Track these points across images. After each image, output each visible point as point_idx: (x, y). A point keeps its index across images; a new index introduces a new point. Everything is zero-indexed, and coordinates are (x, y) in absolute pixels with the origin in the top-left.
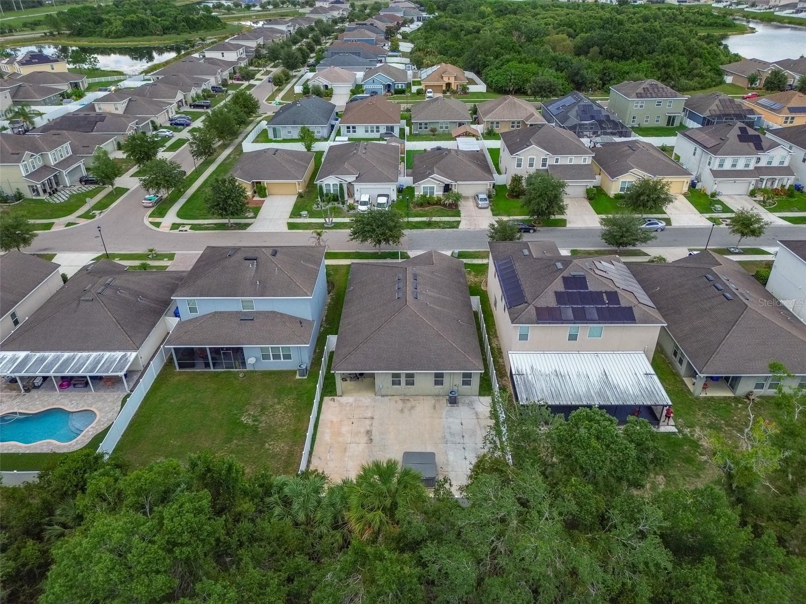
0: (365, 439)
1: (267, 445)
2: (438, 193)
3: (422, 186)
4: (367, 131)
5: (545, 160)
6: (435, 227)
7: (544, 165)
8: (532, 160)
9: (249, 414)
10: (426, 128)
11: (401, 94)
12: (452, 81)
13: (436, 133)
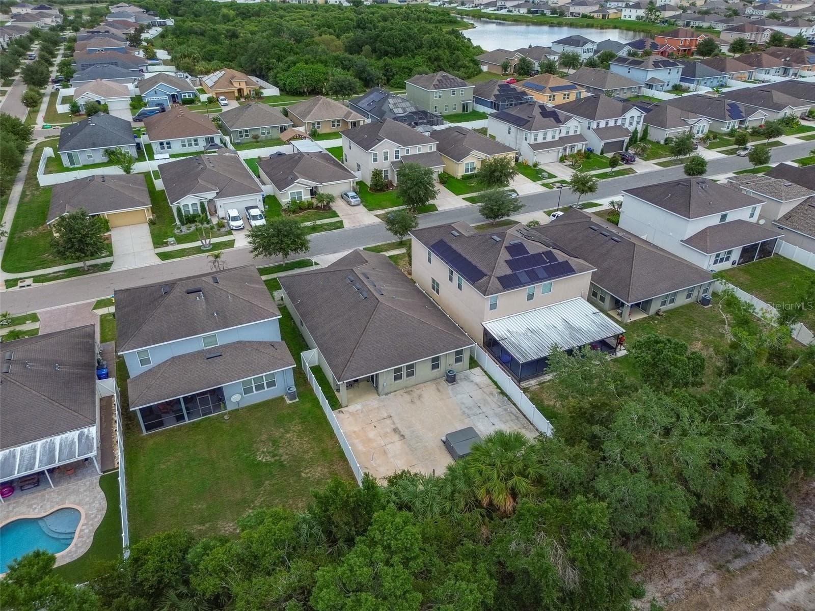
0: (396, 437)
1: (303, 474)
2: (306, 197)
3: (289, 192)
4: (184, 146)
5: (397, 152)
6: (321, 231)
7: (397, 157)
8: (386, 153)
9: (263, 452)
10: (247, 135)
11: (191, 104)
12: (243, 86)
13: (258, 140)
